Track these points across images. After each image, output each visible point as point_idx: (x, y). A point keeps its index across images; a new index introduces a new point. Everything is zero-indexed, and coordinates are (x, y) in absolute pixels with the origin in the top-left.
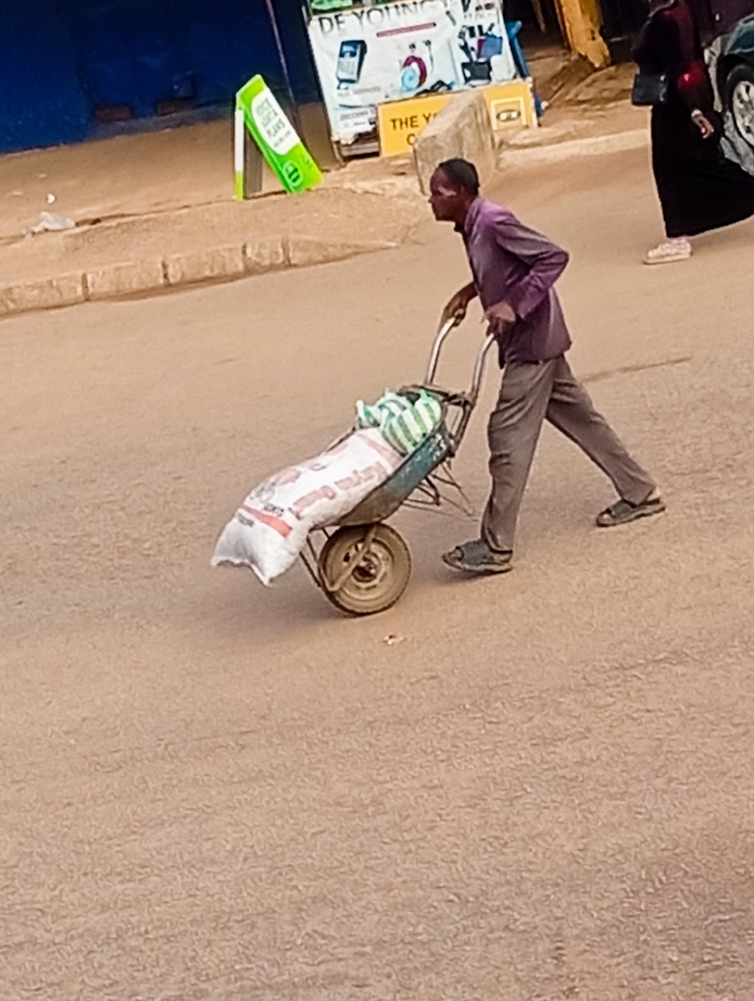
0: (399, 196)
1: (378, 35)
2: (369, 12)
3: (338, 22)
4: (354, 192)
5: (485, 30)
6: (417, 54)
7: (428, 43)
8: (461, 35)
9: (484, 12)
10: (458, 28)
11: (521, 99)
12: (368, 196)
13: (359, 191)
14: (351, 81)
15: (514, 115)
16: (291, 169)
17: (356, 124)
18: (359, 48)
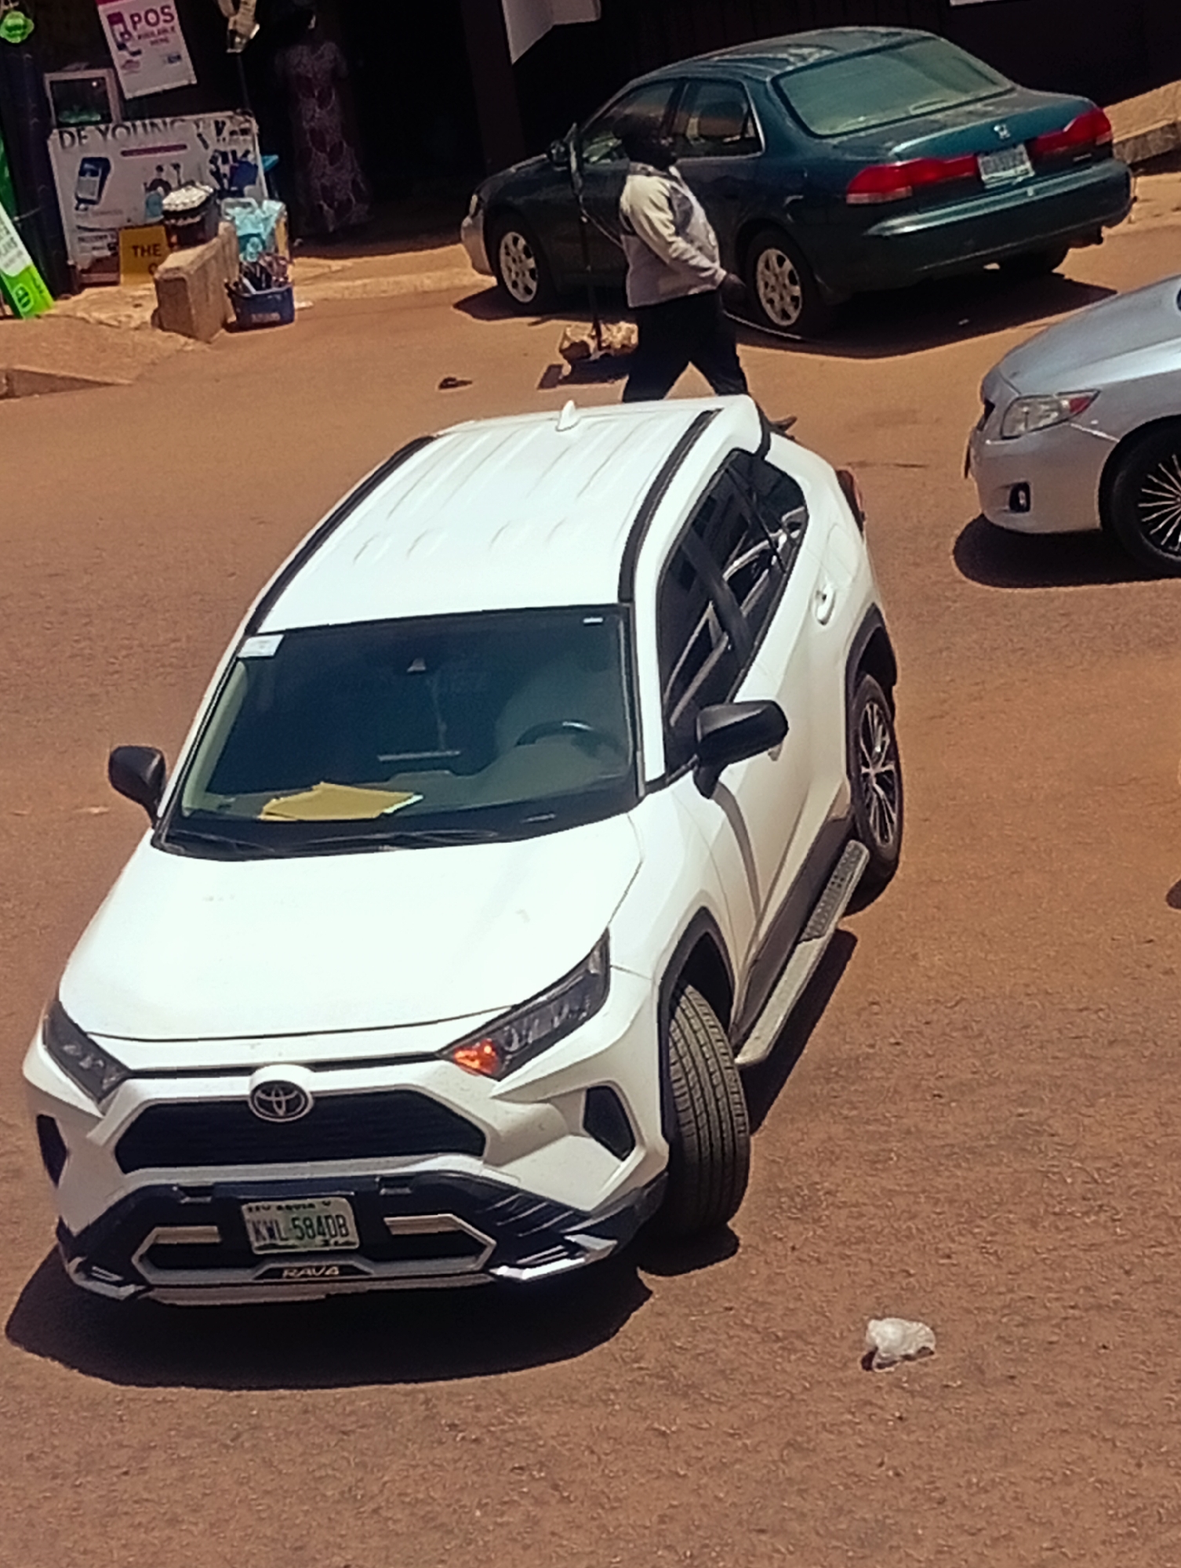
0: (137, 329)
1: (124, 153)
2: (114, 130)
3: (80, 137)
4: (87, 322)
5: (239, 155)
6: (164, 176)
7: (176, 167)
8: (213, 161)
9: (240, 138)
10: (210, 152)
12: (104, 327)
13: (91, 320)
14: (93, 202)
16: (21, 293)
17: (94, 248)
18: (98, 167)
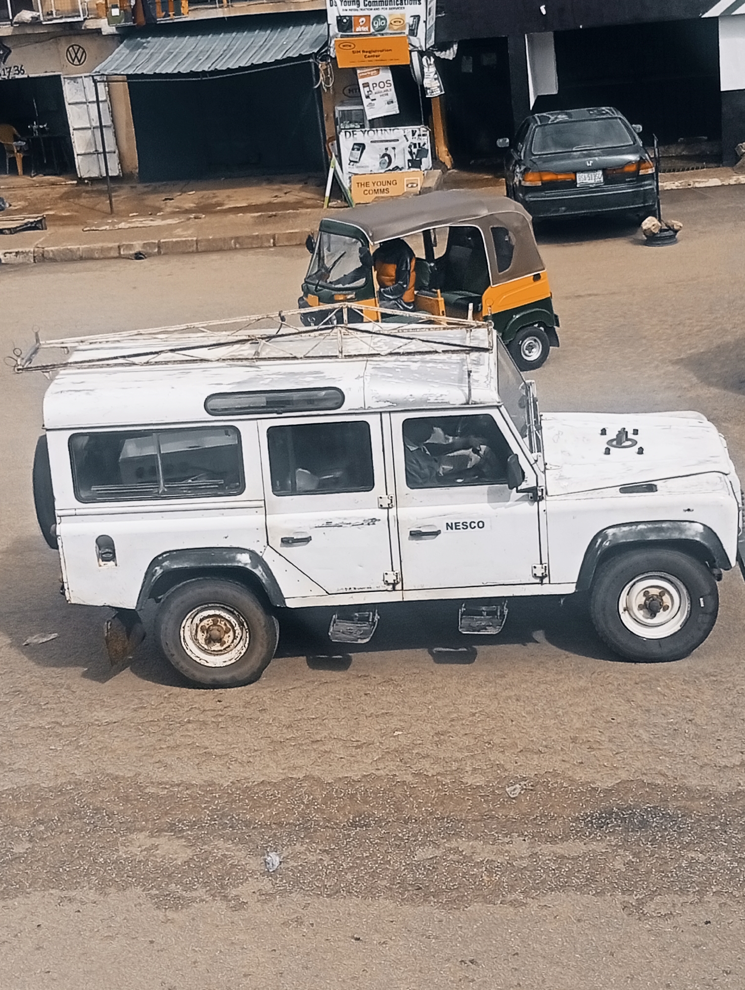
2: (367, 131)
3: (354, 134)
5: (421, 145)
7: (394, 148)
8: (410, 147)
9: (422, 137)
11: (419, 178)
14: (356, 162)
15: (415, 185)
18: (361, 147)
